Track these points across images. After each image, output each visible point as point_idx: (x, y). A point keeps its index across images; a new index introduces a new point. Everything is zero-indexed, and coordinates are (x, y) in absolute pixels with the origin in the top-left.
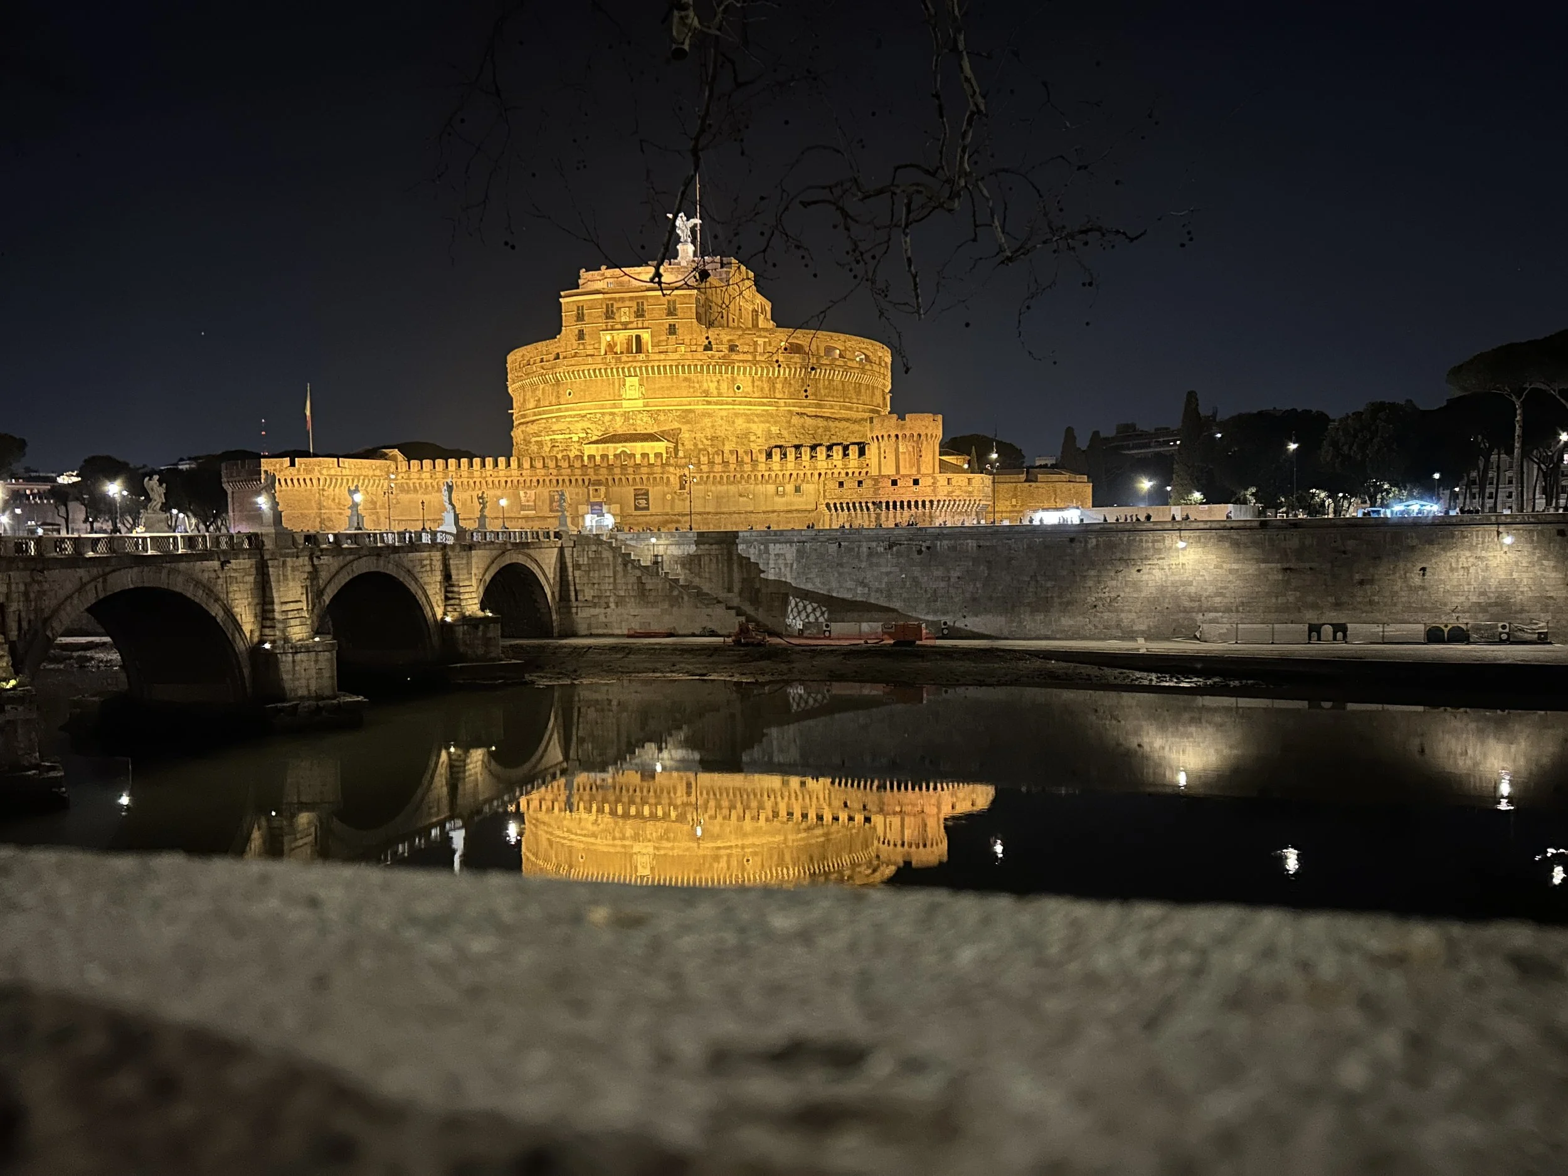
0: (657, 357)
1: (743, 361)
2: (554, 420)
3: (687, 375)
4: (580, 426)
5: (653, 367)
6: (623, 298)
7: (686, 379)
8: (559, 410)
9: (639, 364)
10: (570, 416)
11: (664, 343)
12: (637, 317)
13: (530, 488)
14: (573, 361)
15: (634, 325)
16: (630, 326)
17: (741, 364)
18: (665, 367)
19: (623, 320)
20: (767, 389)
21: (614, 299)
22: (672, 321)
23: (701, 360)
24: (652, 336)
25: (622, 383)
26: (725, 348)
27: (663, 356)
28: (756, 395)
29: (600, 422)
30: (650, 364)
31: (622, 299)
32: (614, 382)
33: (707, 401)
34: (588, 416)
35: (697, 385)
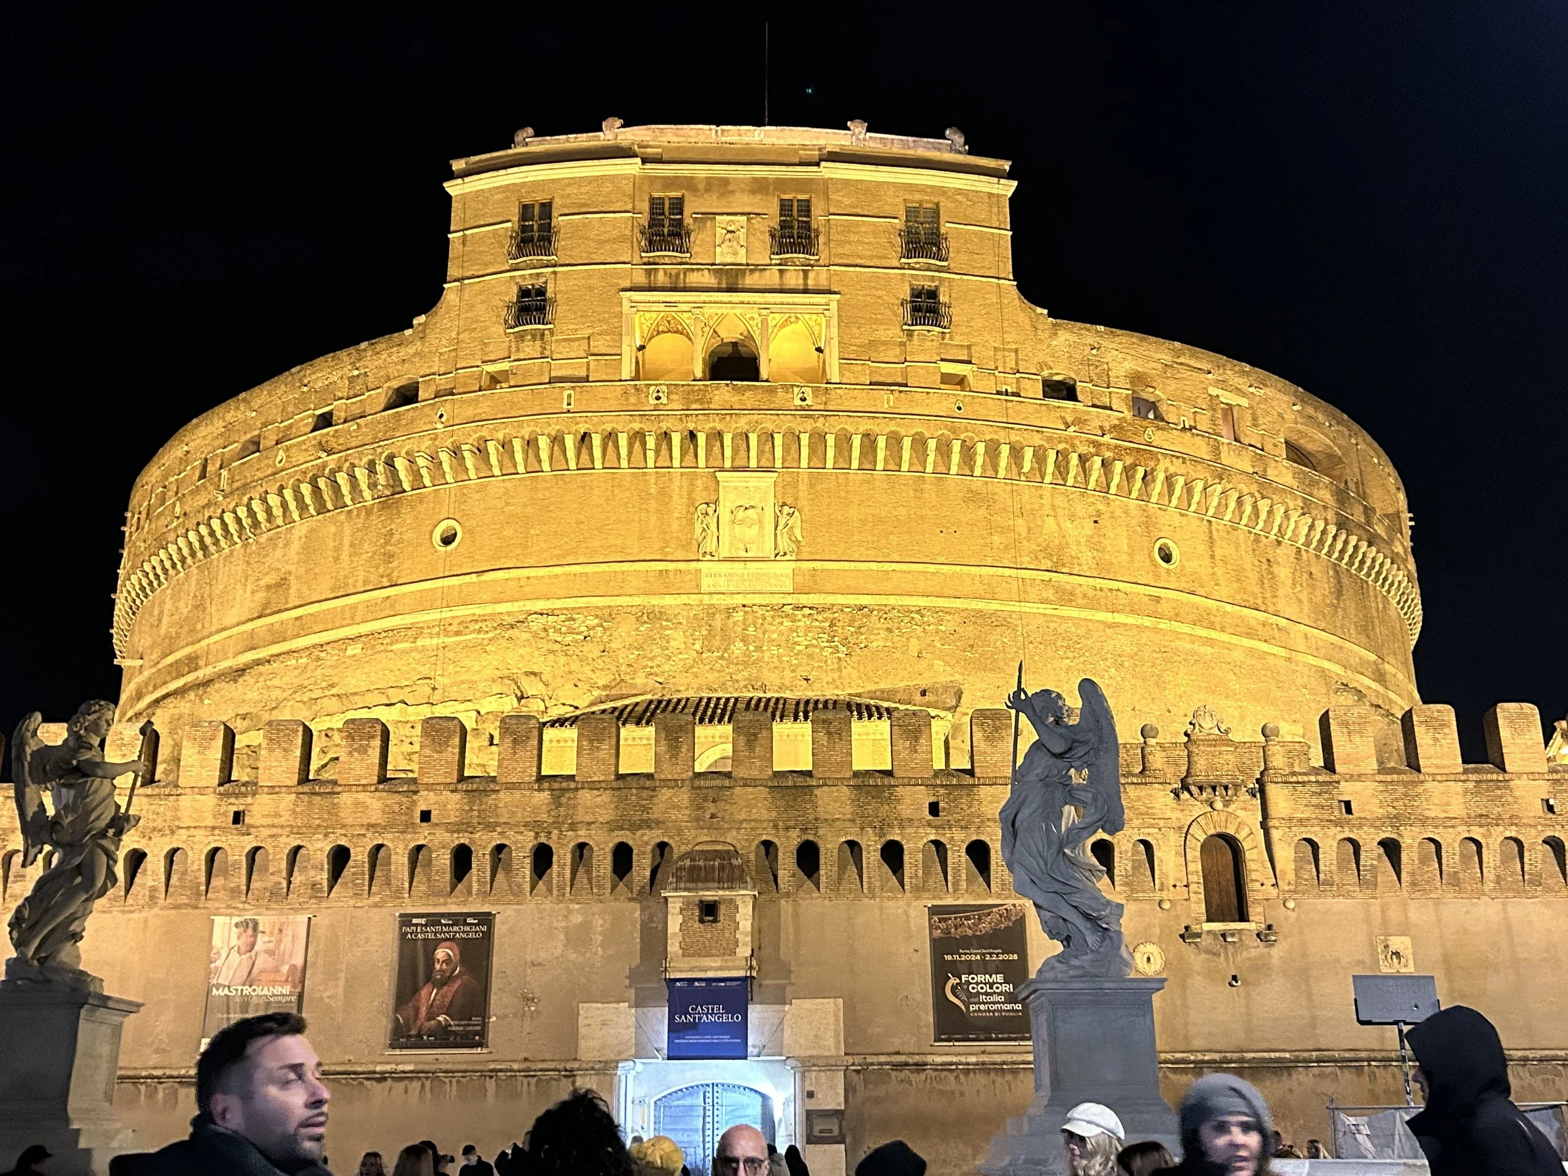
0: (863, 400)
1: (1183, 458)
2: (354, 649)
3: (977, 483)
4: (485, 666)
5: (844, 440)
6: (725, 182)
7: (974, 497)
8: (391, 608)
9: (788, 422)
10: (444, 627)
11: (893, 354)
12: (782, 249)
13: (280, 895)
14: (485, 403)
15: (771, 278)
16: (750, 281)
17: (1175, 467)
18: (895, 440)
19: (724, 255)
20: (1253, 576)
21: (689, 183)
22: (925, 279)
23: (1039, 429)
24: (844, 321)
25: (700, 496)
26: (1119, 398)
27: (886, 400)
28: (1224, 592)
29: (592, 650)
30: (832, 428)
31: (723, 186)
32: (663, 493)
33: (1058, 589)
34: (537, 623)
35: (1021, 524)
